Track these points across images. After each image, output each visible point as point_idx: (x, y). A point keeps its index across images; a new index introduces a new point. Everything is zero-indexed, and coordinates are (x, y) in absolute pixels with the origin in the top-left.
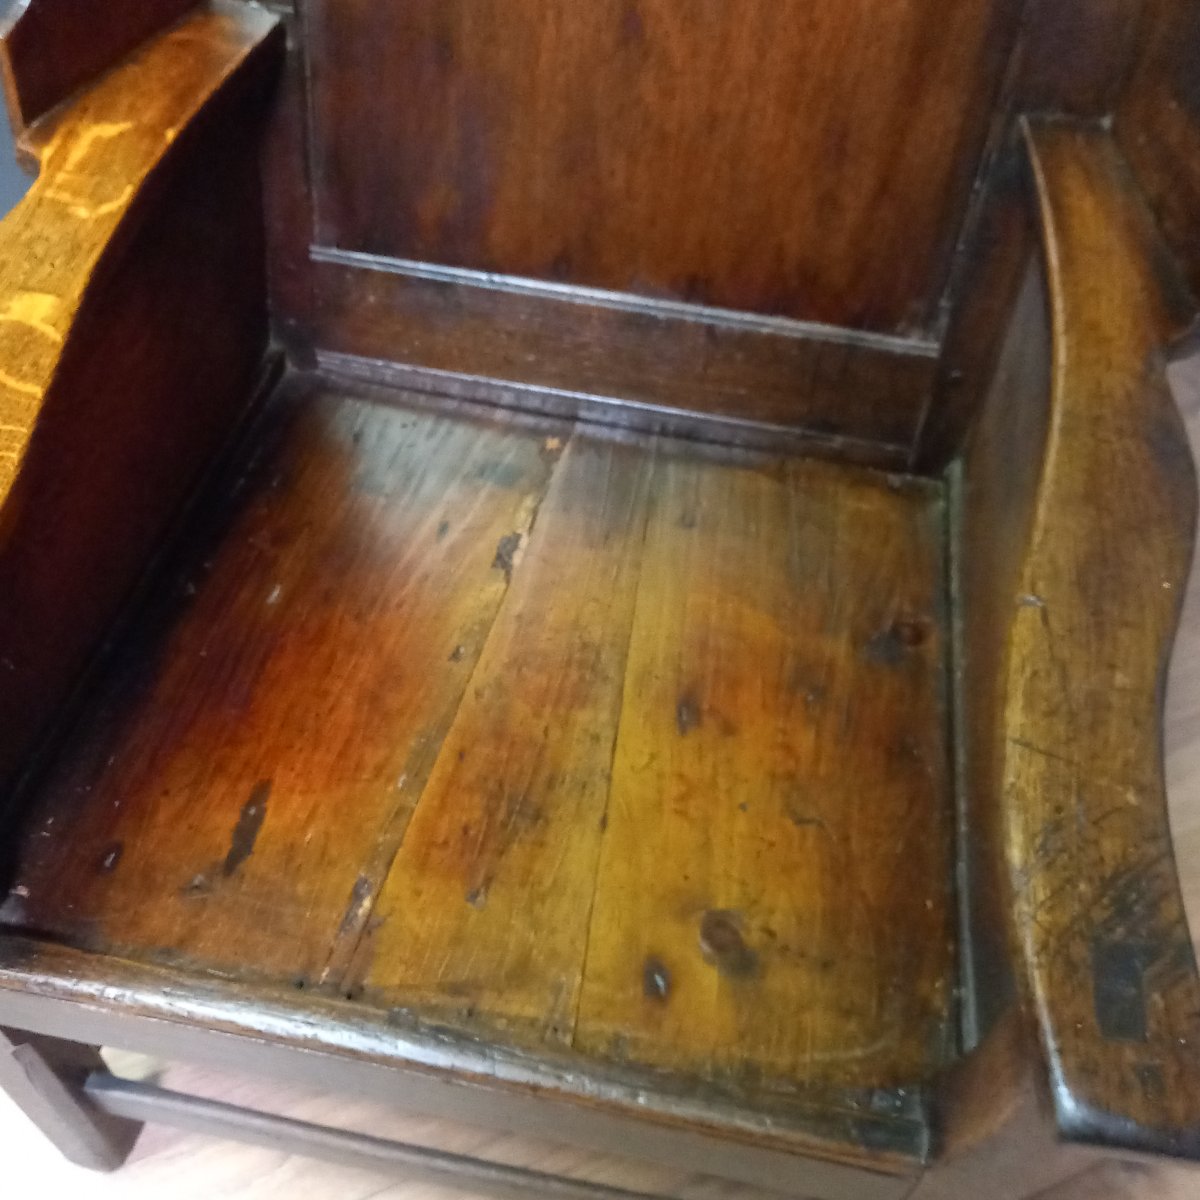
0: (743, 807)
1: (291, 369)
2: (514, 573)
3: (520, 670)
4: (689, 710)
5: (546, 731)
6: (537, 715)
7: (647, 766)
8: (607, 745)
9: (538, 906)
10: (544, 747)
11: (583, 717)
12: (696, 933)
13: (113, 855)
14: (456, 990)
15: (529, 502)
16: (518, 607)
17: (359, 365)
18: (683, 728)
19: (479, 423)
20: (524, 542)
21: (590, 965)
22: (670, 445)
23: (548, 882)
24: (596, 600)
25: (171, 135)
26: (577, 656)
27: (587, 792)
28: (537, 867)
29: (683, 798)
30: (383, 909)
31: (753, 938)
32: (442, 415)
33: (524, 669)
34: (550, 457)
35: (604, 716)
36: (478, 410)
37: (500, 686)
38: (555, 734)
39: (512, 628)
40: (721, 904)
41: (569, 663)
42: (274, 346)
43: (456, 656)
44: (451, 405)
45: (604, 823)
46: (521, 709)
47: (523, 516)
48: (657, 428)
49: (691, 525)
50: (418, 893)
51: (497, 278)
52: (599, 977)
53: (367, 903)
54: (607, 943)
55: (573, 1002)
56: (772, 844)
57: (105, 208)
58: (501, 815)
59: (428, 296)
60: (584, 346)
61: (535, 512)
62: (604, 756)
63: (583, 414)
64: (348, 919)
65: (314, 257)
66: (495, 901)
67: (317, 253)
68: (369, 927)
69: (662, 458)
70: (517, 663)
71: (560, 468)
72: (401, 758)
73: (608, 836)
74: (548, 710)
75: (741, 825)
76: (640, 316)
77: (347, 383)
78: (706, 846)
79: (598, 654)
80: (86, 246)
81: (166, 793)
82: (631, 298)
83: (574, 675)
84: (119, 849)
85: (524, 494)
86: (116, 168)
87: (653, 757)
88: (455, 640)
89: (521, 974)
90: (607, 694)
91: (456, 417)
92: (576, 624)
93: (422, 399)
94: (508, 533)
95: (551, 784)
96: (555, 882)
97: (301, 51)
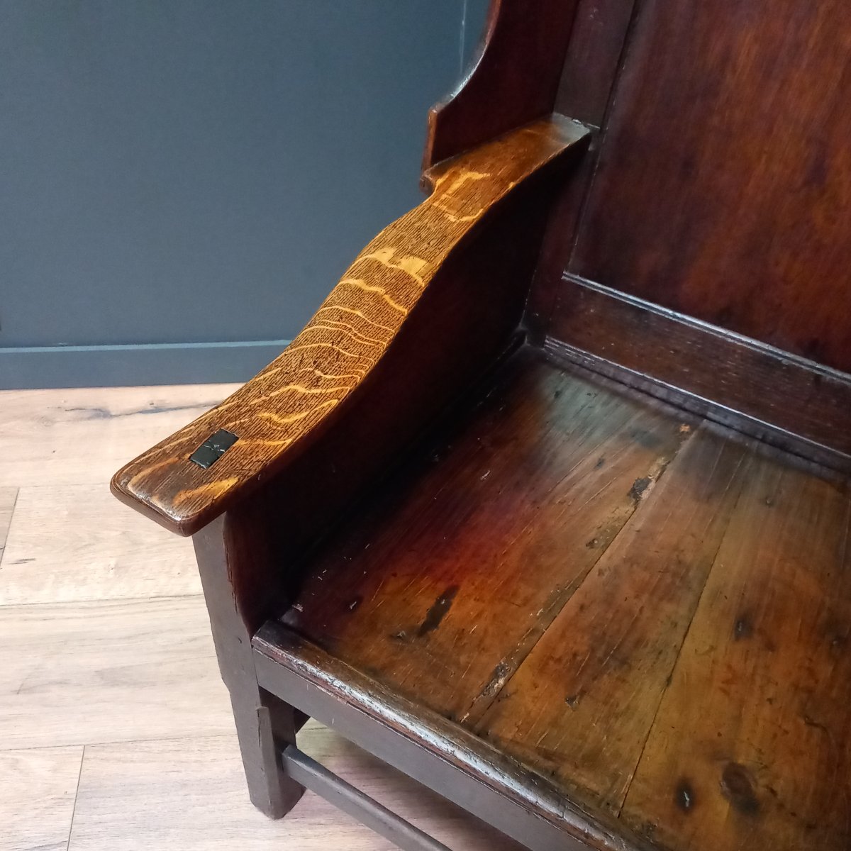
0: (770, 700)
1: (526, 343)
2: (641, 503)
3: (632, 565)
4: (744, 625)
5: (641, 610)
6: (637, 597)
7: (707, 653)
8: (681, 631)
9: (612, 720)
10: (637, 619)
11: (668, 608)
12: (719, 773)
13: (355, 603)
14: (548, 756)
15: (661, 461)
16: (639, 526)
17: (571, 351)
18: (738, 638)
19: (638, 405)
20: (652, 485)
21: (640, 770)
22: (766, 450)
23: (623, 707)
24: (693, 535)
25: (511, 185)
26: (672, 567)
27: (661, 657)
28: (618, 694)
29: (727, 682)
30: (511, 688)
31: (760, 790)
32: (615, 394)
33: (635, 566)
34: (684, 436)
35: (683, 611)
36: (639, 396)
37: (616, 572)
38: (647, 613)
39: (632, 537)
40: (741, 761)
41: (666, 570)
42: (521, 327)
43: (591, 544)
44: (622, 388)
45: (669, 680)
46: (627, 590)
47: (654, 470)
48: (760, 437)
49: (771, 505)
50: (536, 686)
51: (678, 315)
52: (645, 780)
53: (501, 681)
54: (655, 759)
55: (624, 790)
56: (786, 732)
57: (465, 219)
58: (599, 654)
59: (629, 316)
60: (726, 370)
61: (663, 469)
62: (679, 639)
63: (710, 414)
64: (487, 687)
65: (563, 277)
66: (586, 706)
67: (566, 276)
68: (501, 695)
69: (759, 457)
70: (631, 561)
71: (685, 446)
72: (542, 597)
73: (671, 688)
74: (645, 597)
75: (766, 711)
76: (770, 358)
77: (559, 360)
78: (738, 719)
79: (688, 571)
80: (450, 237)
81: (395, 575)
82: (766, 346)
83: (668, 579)
84: (360, 600)
85: (659, 455)
86: (477, 197)
87: (712, 648)
88: (592, 535)
89: (592, 760)
90: (690, 597)
91: (624, 398)
92: (676, 548)
93: (604, 381)
94: (642, 477)
95: (638, 643)
96: (628, 708)
97: (595, 153)
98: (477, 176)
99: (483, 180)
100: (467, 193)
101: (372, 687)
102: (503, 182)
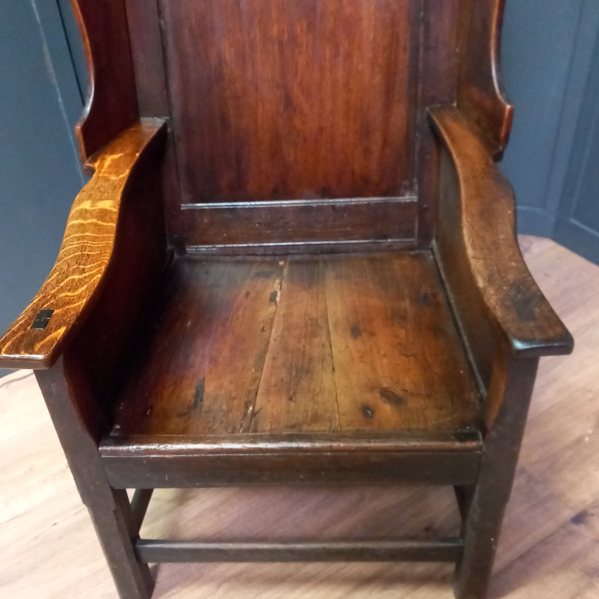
0: (384, 356)
1: (176, 256)
2: (278, 303)
3: (289, 330)
4: (355, 331)
5: (304, 347)
6: (299, 342)
7: (345, 350)
8: (328, 347)
9: (316, 398)
10: (304, 352)
11: (316, 340)
12: (378, 395)
13: (149, 410)
14: (293, 427)
15: (278, 281)
16: (282, 313)
17: (203, 248)
18: (356, 338)
19: (252, 263)
20: (279, 294)
21: (341, 411)
22: (326, 257)
23: (318, 390)
24: (311, 306)
25: (138, 155)
26: (309, 323)
27: (325, 361)
28: (312, 386)
29: (361, 357)
30: (257, 408)
31: (398, 391)
32: (237, 263)
33: (290, 330)
34: (282, 267)
35: (324, 339)
36: (250, 258)
37: (282, 336)
38: (307, 347)
39: (282, 319)
40: (385, 386)
41: (306, 325)
42: (169, 247)
43: (263, 330)
44: (240, 258)
45: (333, 369)
46: (292, 342)
47: (276, 286)
48: (319, 252)
49: (341, 277)
50: (270, 401)
51: (253, 203)
52: (344, 414)
53: (251, 408)
54: (345, 402)
55: (337, 423)
56: (398, 365)
57: (121, 176)
58: (294, 373)
59: (227, 215)
60: (288, 223)
61: (281, 284)
62: (329, 350)
63: (291, 251)
64: (245, 415)
65: (182, 209)
66: (299, 398)
67: (183, 207)
68: (254, 414)
69: (325, 262)
70: (288, 328)
71: (286, 271)
72: (251, 362)
73: (336, 373)
74: (303, 340)
75: (385, 361)
76: (305, 207)
77: (198, 257)
78: (374, 370)
79: (317, 322)
80: (118, 186)
81: (164, 388)
82: (302, 201)
83: (310, 329)
84: (151, 408)
85: (275, 280)
86: (122, 165)
87: (346, 347)
88: (261, 325)
89: (316, 418)
90: (324, 331)
91: (243, 262)
92: (306, 314)
93: (228, 258)
94: (272, 291)
95: (311, 360)
96: (320, 389)
97: (173, 132)
98: (116, 156)
99: (121, 157)
100: (116, 165)
101: (183, 438)
102: (133, 155)
